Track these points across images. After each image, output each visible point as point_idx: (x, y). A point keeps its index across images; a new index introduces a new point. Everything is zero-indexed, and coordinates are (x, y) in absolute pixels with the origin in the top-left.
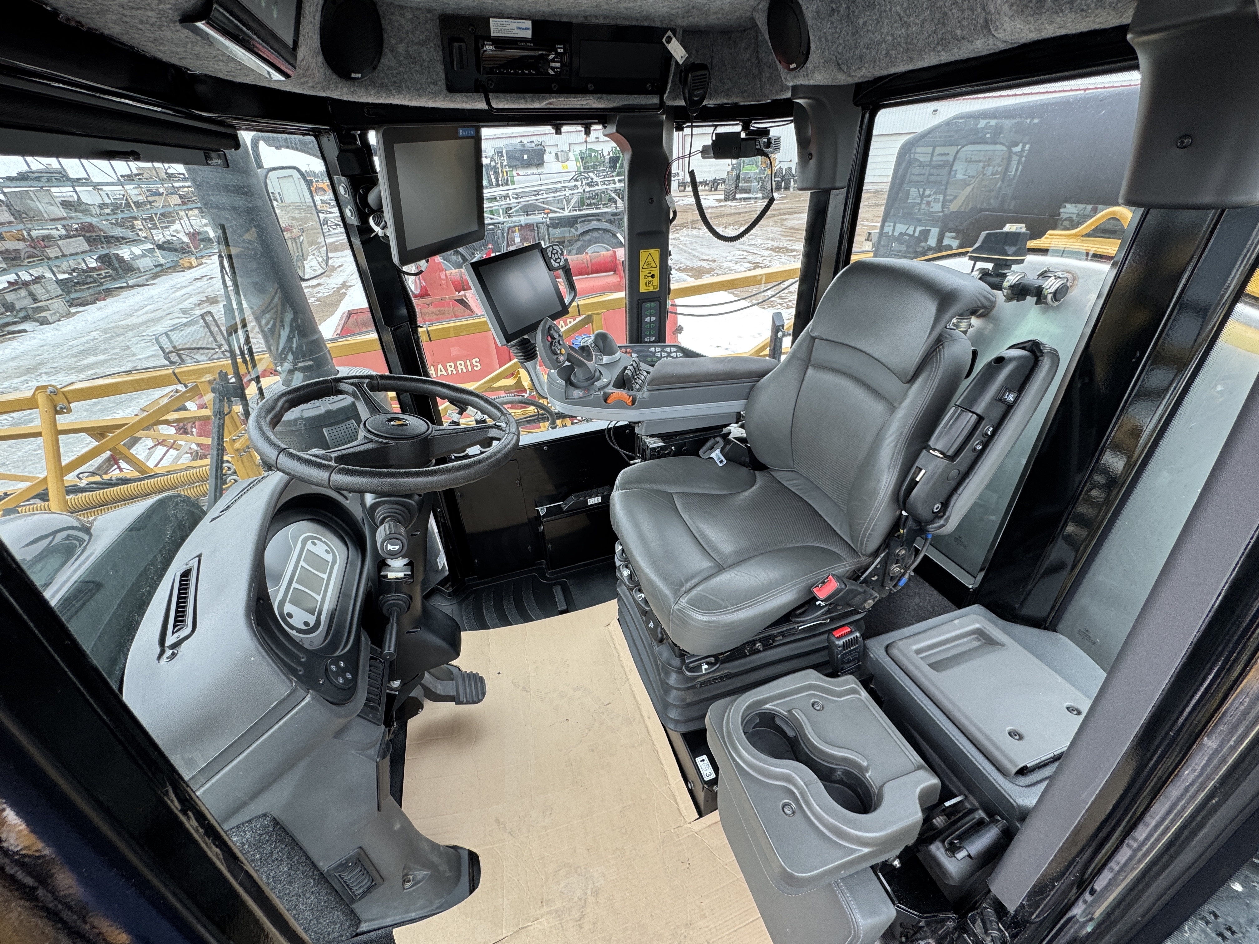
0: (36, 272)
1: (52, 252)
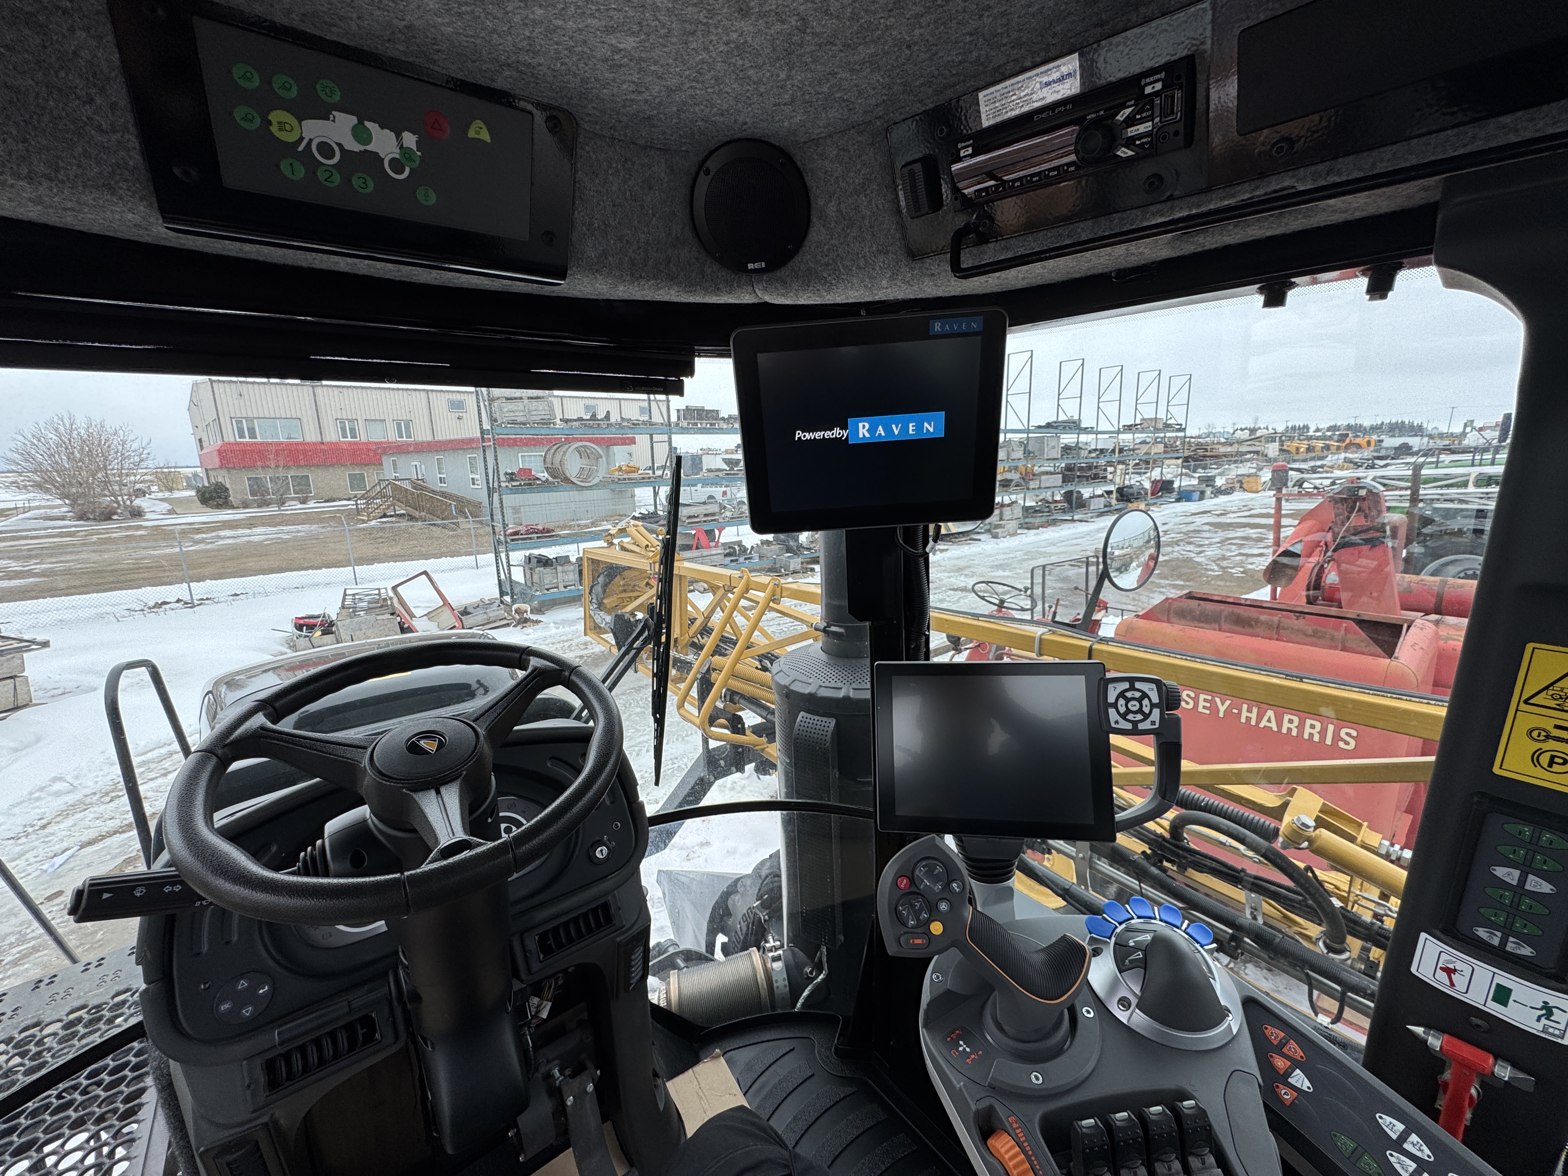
0: (1013, 497)
1: (1033, 484)
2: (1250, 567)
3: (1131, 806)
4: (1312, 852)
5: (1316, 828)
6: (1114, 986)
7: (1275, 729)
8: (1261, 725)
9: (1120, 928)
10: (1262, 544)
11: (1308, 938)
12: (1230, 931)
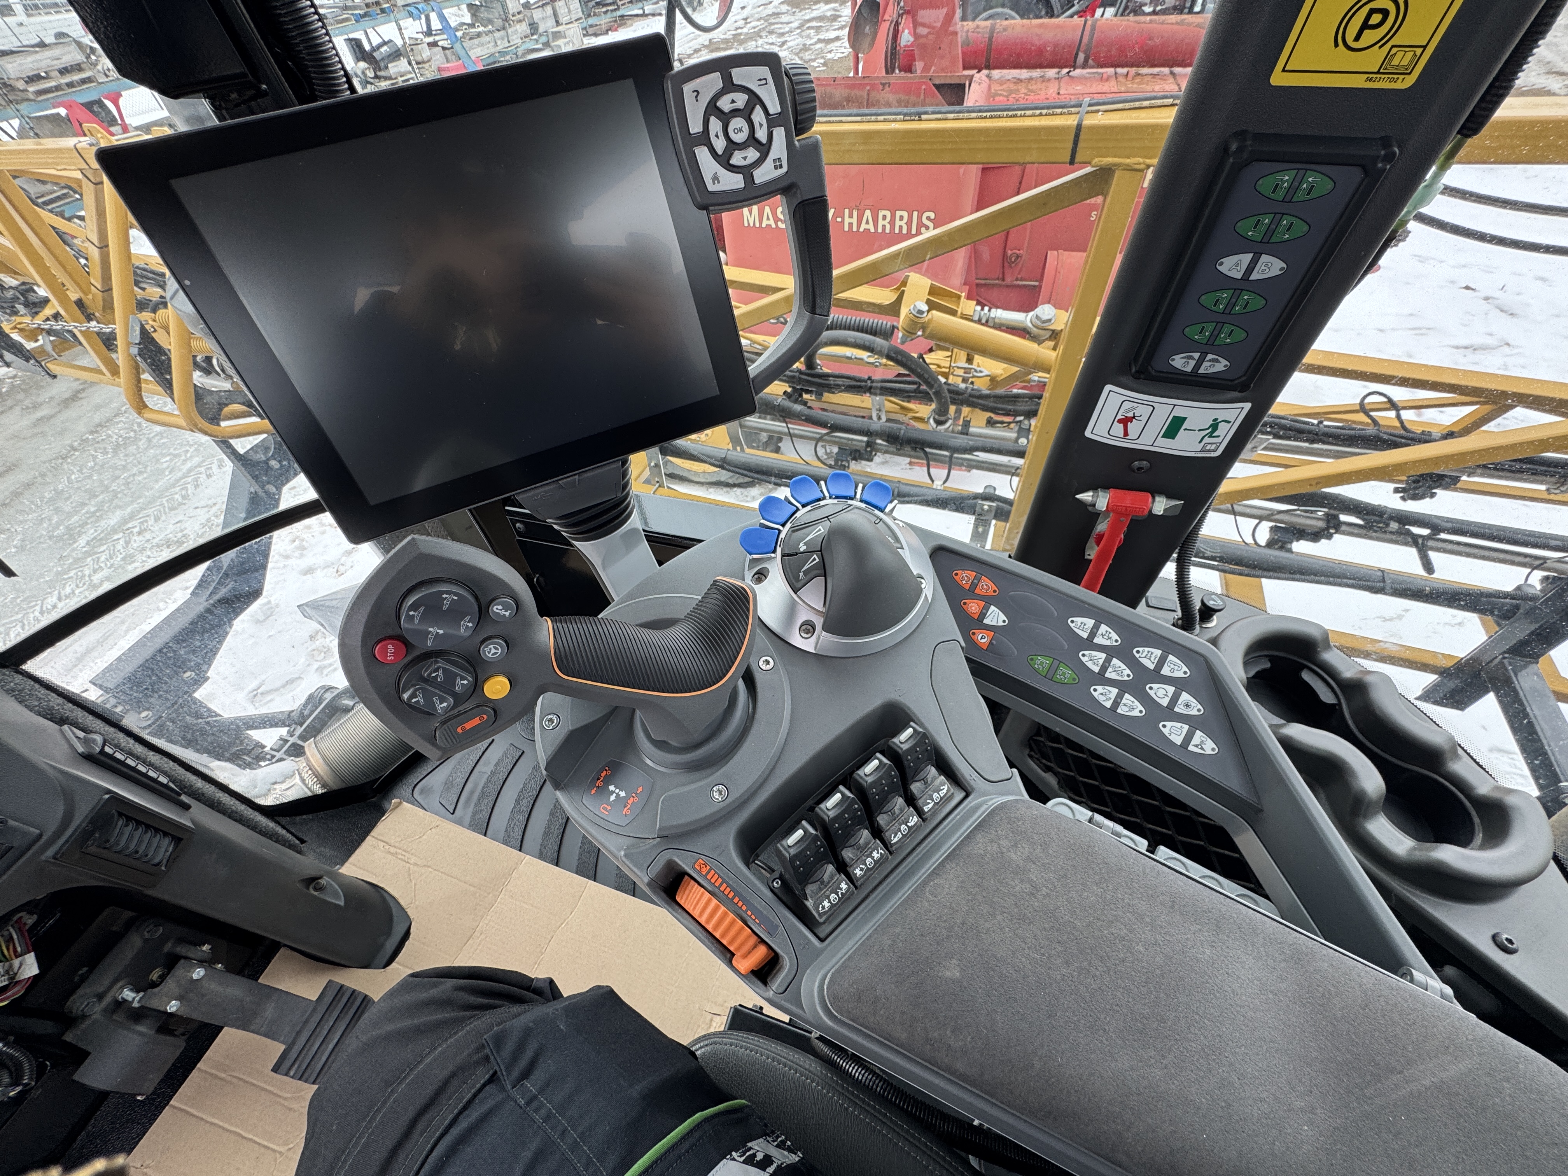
2: (829, 56)
3: (766, 348)
4: (926, 338)
5: (928, 311)
6: (791, 610)
7: (873, 230)
8: (861, 230)
9: (785, 531)
10: (836, 25)
11: (920, 419)
12: (865, 439)
